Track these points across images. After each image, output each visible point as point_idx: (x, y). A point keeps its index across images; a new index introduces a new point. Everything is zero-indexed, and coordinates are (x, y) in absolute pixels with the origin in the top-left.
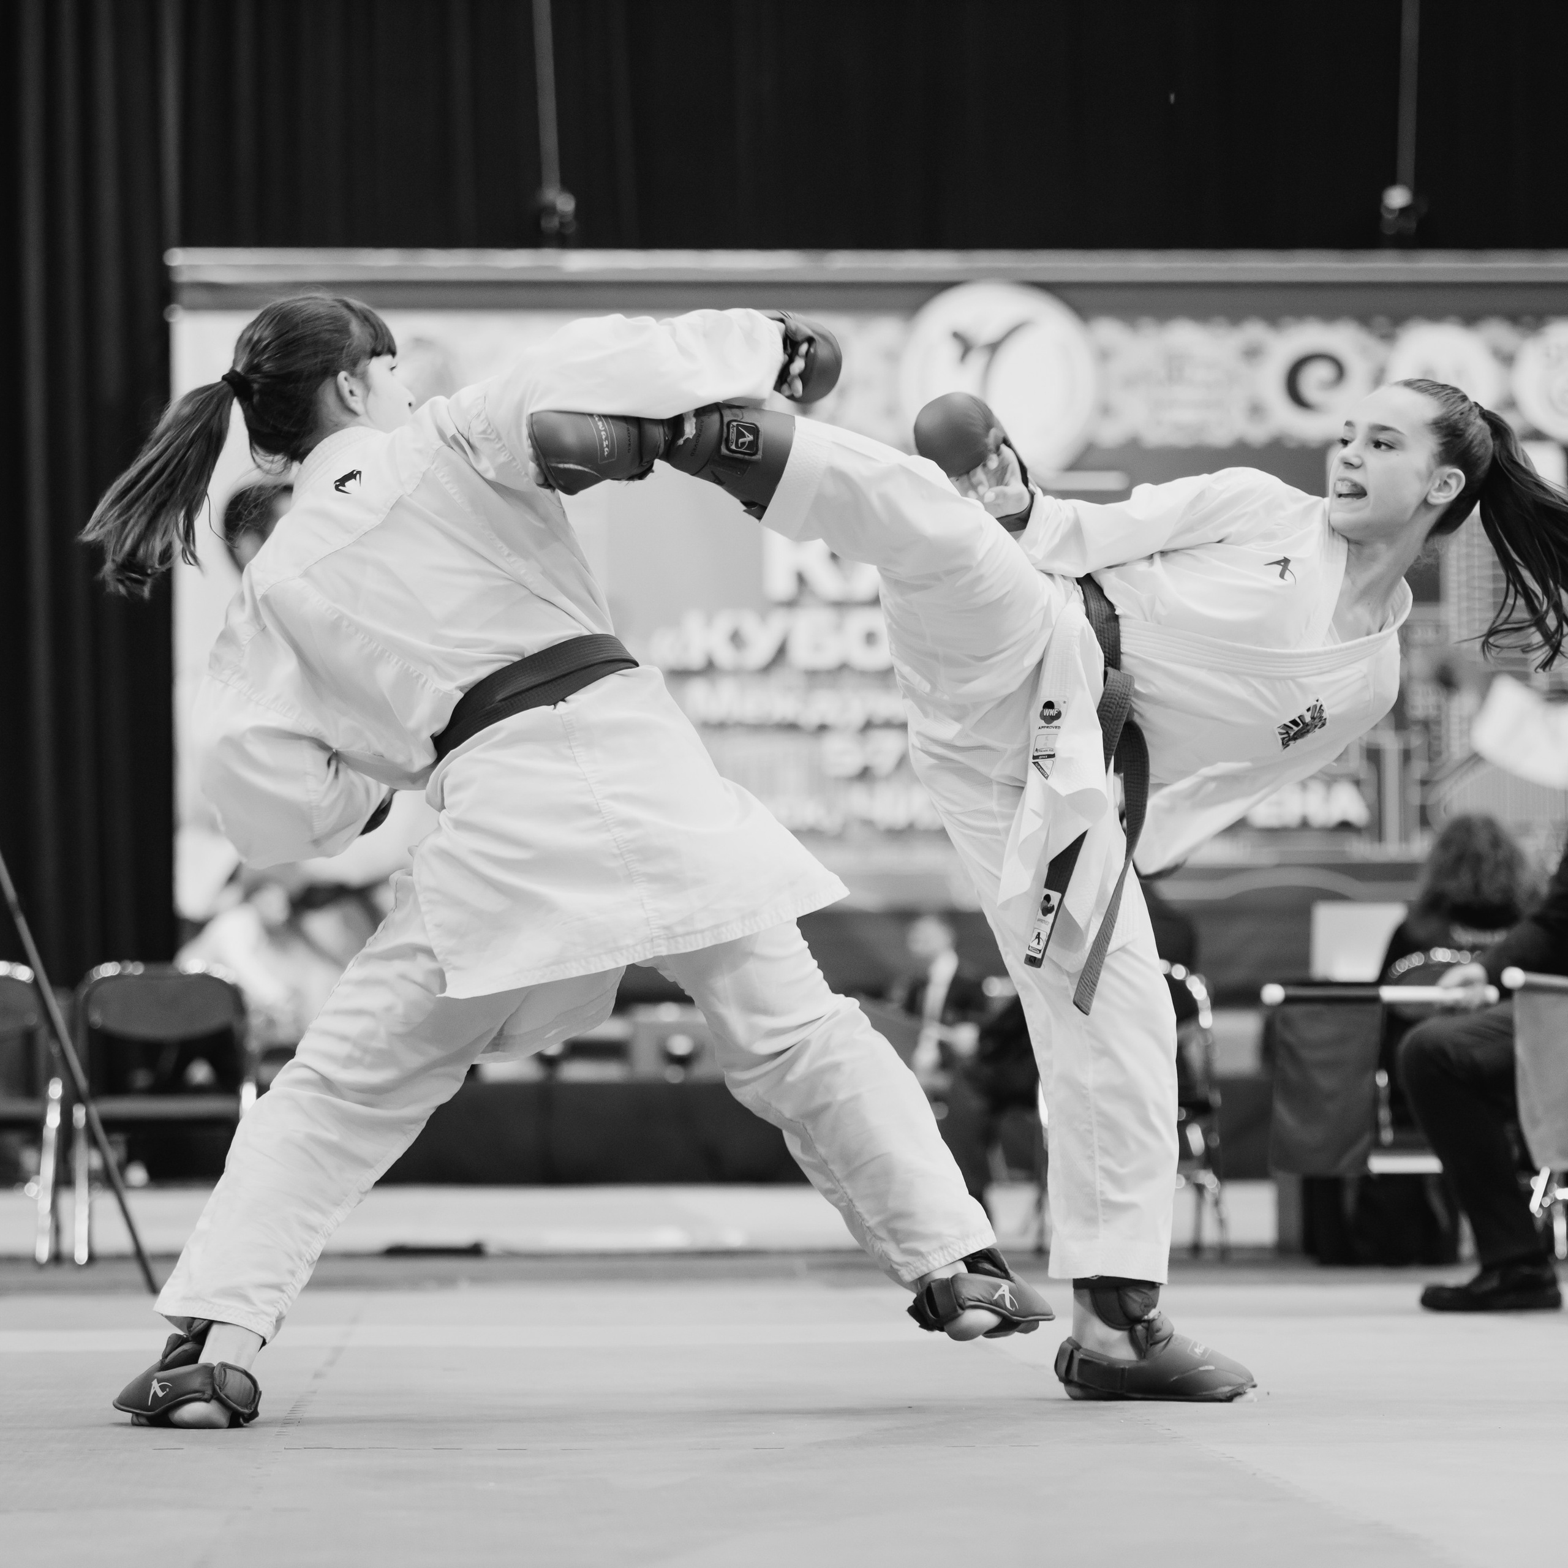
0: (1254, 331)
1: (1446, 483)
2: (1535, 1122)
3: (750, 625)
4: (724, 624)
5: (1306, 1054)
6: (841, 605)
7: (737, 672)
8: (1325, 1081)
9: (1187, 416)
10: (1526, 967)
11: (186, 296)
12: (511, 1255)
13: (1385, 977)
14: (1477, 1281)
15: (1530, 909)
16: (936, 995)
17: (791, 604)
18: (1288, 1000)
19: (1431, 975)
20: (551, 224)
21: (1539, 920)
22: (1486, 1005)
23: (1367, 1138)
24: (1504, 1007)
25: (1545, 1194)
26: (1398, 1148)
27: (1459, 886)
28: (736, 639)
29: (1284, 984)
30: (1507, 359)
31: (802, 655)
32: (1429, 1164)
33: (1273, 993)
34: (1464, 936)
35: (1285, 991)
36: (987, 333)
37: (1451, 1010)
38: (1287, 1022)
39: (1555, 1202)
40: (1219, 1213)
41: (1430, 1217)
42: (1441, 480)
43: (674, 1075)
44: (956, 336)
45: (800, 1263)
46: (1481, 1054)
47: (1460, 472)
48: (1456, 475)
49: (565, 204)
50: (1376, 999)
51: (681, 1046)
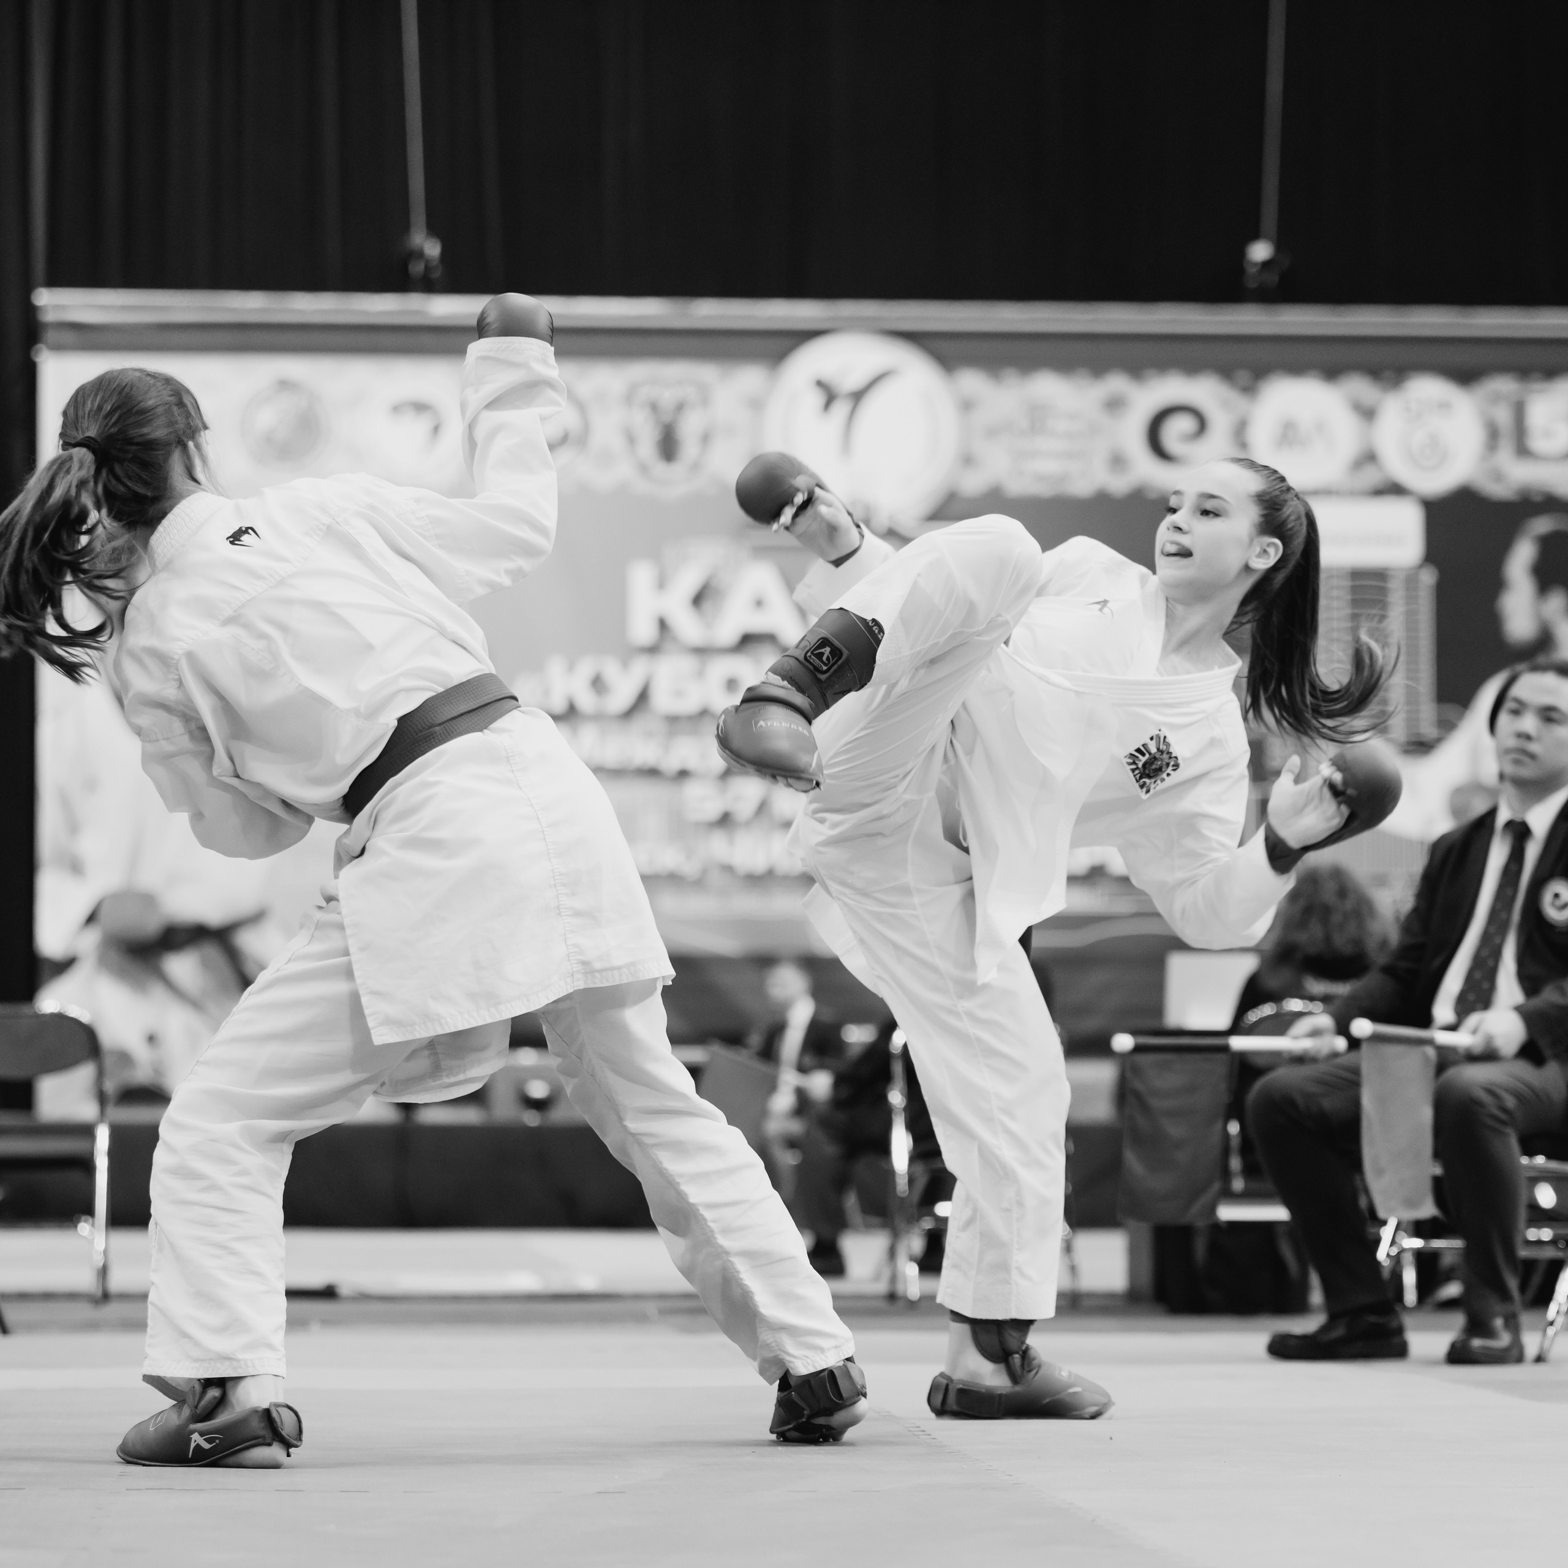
0: (1117, 383)
1: (1265, 551)
2: (1380, 1172)
3: (611, 670)
4: (585, 670)
5: (1155, 1103)
6: (702, 652)
7: (599, 717)
8: (1175, 1130)
9: (1049, 467)
10: (1375, 1018)
11: (51, 336)
12: (364, 1297)
13: (1237, 1027)
14: (1324, 1329)
15: (1381, 959)
16: (793, 1041)
17: (653, 650)
18: (1138, 1049)
19: (1281, 1024)
20: (417, 268)
21: (1388, 970)
22: (1335, 1055)
23: (1217, 1186)
24: (1353, 1055)
25: (1393, 1243)
26: (1249, 1196)
27: (1311, 938)
28: (598, 684)
29: (1134, 1033)
30: (1367, 413)
31: (663, 701)
32: (1278, 1213)
33: (1123, 1042)
34: (1317, 987)
35: (1135, 1040)
36: (852, 381)
37: (1300, 1059)
38: (1136, 1070)
39: (1402, 1251)
40: (1071, 1260)
41: (1280, 1265)
42: (1261, 548)
43: (531, 1119)
44: (820, 384)
45: (651, 1308)
46: (1329, 1104)
47: (1277, 541)
48: (1274, 544)
49: (433, 249)
50: (1226, 1049)
51: (538, 1090)
